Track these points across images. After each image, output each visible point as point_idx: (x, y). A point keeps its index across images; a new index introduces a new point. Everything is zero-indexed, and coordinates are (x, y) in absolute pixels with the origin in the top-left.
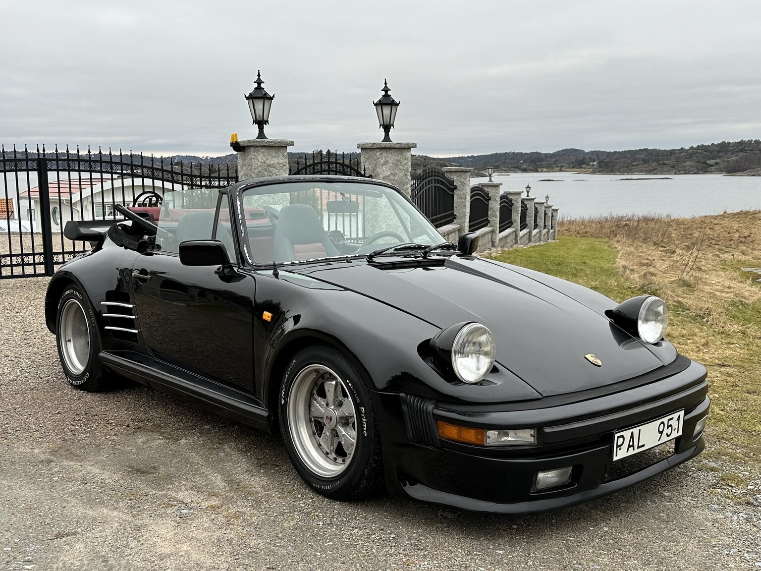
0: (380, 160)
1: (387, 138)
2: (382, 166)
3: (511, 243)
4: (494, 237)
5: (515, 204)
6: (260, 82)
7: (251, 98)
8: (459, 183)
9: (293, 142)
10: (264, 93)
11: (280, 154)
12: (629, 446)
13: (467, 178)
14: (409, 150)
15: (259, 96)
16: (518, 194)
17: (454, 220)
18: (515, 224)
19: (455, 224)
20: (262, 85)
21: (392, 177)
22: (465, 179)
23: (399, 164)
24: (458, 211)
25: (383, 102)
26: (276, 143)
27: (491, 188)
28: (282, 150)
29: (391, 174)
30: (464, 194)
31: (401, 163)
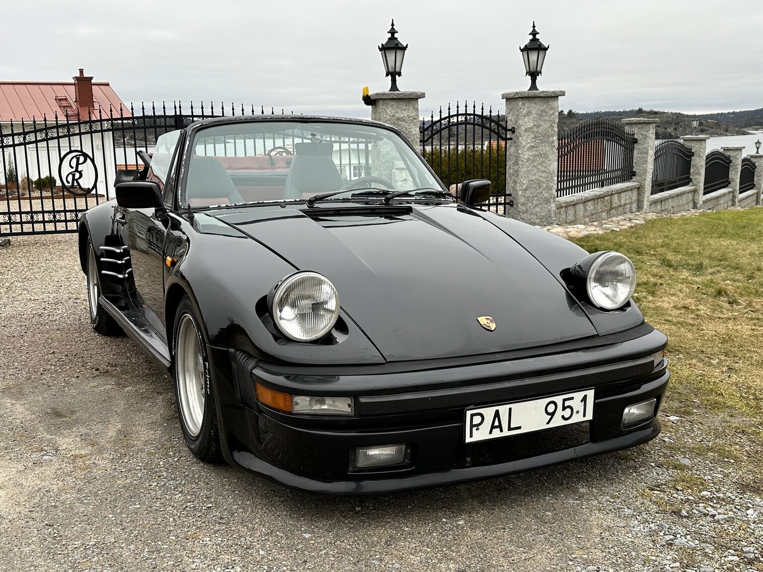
0: (522, 110)
1: (534, 86)
2: (524, 117)
3: (725, 205)
4: (696, 197)
5: (733, 161)
6: (393, 31)
7: (384, 49)
8: (641, 136)
9: (424, 93)
10: (396, 42)
11: (411, 107)
12: (493, 427)
13: (649, 130)
14: (556, 99)
15: (393, 46)
16: (737, 150)
17: (633, 177)
18: (732, 184)
19: (634, 181)
20: (396, 35)
21: (535, 129)
22: (647, 131)
23: (544, 114)
24: (638, 167)
25: (530, 47)
26: (405, 95)
27: (695, 142)
28: (413, 102)
29: (534, 125)
30: (645, 148)
31: (546, 113)
